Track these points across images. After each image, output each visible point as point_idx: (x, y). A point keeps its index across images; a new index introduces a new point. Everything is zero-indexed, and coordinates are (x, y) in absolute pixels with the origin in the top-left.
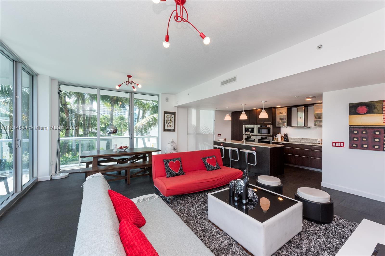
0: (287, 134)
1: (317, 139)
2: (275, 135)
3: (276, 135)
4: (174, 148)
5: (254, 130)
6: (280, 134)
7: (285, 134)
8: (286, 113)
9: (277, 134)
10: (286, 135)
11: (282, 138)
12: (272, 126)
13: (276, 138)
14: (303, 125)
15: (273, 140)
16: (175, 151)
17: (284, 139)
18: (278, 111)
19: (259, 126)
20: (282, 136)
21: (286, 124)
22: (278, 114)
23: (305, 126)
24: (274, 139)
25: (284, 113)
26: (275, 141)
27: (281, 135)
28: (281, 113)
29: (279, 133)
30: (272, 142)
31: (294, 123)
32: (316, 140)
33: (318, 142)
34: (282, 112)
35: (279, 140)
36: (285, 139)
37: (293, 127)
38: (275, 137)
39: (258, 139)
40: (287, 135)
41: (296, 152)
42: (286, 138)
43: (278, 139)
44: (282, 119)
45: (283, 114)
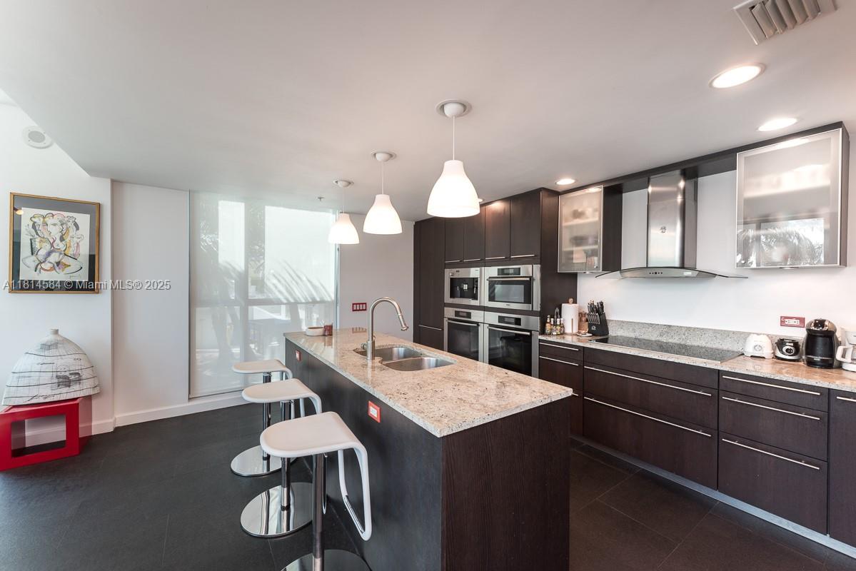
0: (602, 304)
1: (749, 334)
2: (550, 309)
3: (557, 310)
4: (58, 377)
5: (477, 288)
6: (575, 302)
7: (595, 304)
8: (597, 214)
9: (563, 305)
10: (598, 309)
11: (580, 320)
12: (537, 268)
13: (555, 324)
14: (677, 264)
15: (543, 332)
16: (66, 389)
17: (590, 326)
18: (566, 207)
19: (493, 271)
20: (581, 315)
21: (597, 261)
22: (566, 220)
23: (682, 267)
24: (548, 326)
25: (589, 211)
26: (550, 334)
27: (580, 308)
28: (577, 215)
29: (571, 300)
30: (540, 340)
31: (630, 258)
32: (744, 336)
33: (750, 350)
34: (580, 210)
35: (568, 330)
36: (594, 328)
37: (627, 274)
38: (551, 317)
39: (490, 325)
40: (602, 308)
41: (644, 399)
42: (597, 321)
43: (562, 326)
44: (579, 241)
45: (587, 218)
